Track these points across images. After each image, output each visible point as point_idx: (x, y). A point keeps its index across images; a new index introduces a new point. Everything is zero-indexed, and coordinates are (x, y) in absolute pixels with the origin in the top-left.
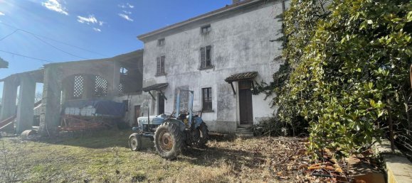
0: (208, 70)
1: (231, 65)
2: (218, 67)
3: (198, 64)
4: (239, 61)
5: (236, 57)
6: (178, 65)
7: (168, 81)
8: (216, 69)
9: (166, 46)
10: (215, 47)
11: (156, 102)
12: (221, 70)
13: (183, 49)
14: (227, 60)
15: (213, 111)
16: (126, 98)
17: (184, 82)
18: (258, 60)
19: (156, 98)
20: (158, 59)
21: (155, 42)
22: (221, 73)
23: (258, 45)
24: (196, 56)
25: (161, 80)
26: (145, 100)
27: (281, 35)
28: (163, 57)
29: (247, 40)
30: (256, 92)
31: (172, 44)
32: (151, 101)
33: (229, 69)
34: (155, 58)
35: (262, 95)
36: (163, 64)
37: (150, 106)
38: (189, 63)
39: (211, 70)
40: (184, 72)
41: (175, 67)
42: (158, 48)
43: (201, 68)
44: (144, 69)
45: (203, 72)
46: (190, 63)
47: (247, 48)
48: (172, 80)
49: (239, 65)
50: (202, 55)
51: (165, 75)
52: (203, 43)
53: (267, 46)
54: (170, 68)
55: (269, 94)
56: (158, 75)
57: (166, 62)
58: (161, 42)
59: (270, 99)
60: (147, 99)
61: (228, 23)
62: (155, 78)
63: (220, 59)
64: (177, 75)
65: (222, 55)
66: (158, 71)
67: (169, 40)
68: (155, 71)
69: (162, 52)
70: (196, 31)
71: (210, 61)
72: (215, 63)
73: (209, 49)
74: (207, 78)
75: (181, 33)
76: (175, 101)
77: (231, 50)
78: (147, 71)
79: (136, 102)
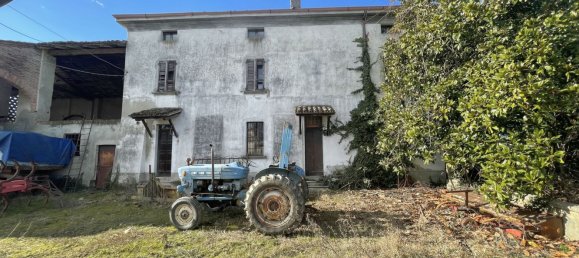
0: (257, 96)
1: (295, 92)
2: (275, 92)
3: (241, 84)
4: (307, 88)
5: (303, 83)
6: (204, 81)
7: (182, 105)
8: (272, 95)
9: (179, 45)
10: (270, 63)
11: (154, 141)
12: (281, 98)
13: (213, 56)
14: (289, 85)
15: (266, 158)
16: (74, 128)
17: (215, 109)
18: (332, 91)
19: (155, 132)
20: (160, 64)
21: (154, 35)
22: (279, 102)
23: (333, 72)
24: (239, 71)
25: (167, 102)
26: (128, 136)
27: (361, 64)
28: (173, 64)
29: (318, 63)
30: (329, 133)
31: (193, 43)
32: (142, 138)
33: (292, 98)
34: (154, 62)
35: (336, 137)
36: (171, 74)
37: (140, 147)
38: (224, 80)
39: (263, 96)
40: (216, 92)
41: (197, 84)
42: (162, 44)
43: (247, 91)
44: (127, 79)
45: (251, 98)
46: (227, 80)
47: (317, 73)
48: (190, 104)
49: (307, 95)
50: (249, 72)
51: (177, 94)
52: (251, 52)
53: (343, 75)
54: (188, 84)
55: (344, 137)
56: (159, 92)
57: (179, 72)
58: (168, 35)
59: (346, 143)
60: (132, 132)
61: (292, 33)
62: (153, 97)
63: (278, 81)
64: (201, 96)
65: (282, 76)
66: (160, 85)
67: (185, 35)
68: (153, 83)
69: (171, 53)
70: (239, 33)
71: (260, 82)
72: (271, 87)
73: (260, 65)
74: (257, 107)
75: (211, 30)
76: (196, 140)
77: (294, 70)
78: (133, 82)
79: (102, 138)
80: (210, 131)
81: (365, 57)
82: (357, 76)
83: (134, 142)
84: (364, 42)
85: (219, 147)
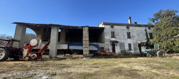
3: (127, 37)
4: (138, 38)
5: (137, 37)
6: (120, 36)
7: (116, 40)
10: (131, 33)
11: (112, 47)
13: (121, 31)
14: (135, 37)
15: (132, 50)
17: (122, 41)
18: (142, 39)
21: (109, 27)
22: (133, 40)
23: (141, 35)
24: (126, 34)
25: (113, 39)
26: (107, 46)
27: (146, 34)
28: (114, 32)
29: (139, 34)
30: (142, 46)
31: (117, 29)
34: (110, 32)
35: (144, 47)
39: (131, 39)
40: (122, 38)
41: (119, 36)
45: (128, 39)
46: (124, 36)
47: (139, 35)
51: (115, 38)
52: (128, 31)
53: (143, 36)
54: (117, 36)
55: (145, 47)
56: (112, 37)
57: (115, 34)
58: (112, 27)
59: (145, 48)
61: (134, 28)
64: (120, 38)
67: (115, 27)
68: (110, 36)
69: (113, 30)
70: (125, 27)
71: (130, 36)
72: (132, 37)
73: (129, 33)
74: (130, 41)
75: (120, 26)
76: (120, 47)
77: (135, 35)
78: (106, 35)
79: (101, 46)
80: (122, 45)
81: (146, 33)
82: (145, 36)
83: (109, 47)
84: (146, 30)
85: (125, 48)
